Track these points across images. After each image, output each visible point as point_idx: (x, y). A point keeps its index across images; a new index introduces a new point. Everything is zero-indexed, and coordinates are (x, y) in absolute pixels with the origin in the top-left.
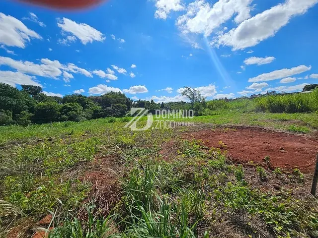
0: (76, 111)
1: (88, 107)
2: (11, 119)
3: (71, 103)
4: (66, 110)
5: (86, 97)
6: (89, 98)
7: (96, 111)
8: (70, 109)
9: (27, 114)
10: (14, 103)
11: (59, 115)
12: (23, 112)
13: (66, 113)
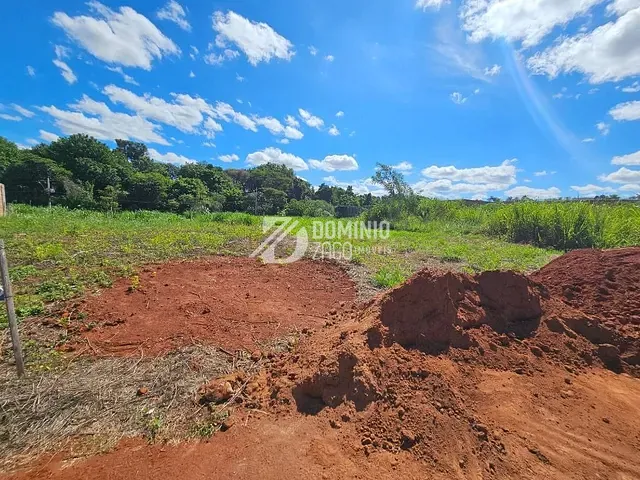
0: (195, 194)
1: (218, 190)
2: (90, 197)
3: (189, 180)
4: (177, 191)
5: (220, 169)
6: (227, 171)
7: (230, 198)
8: (184, 190)
9: (114, 191)
10: (100, 171)
11: (165, 200)
12: (108, 187)
13: (176, 197)
